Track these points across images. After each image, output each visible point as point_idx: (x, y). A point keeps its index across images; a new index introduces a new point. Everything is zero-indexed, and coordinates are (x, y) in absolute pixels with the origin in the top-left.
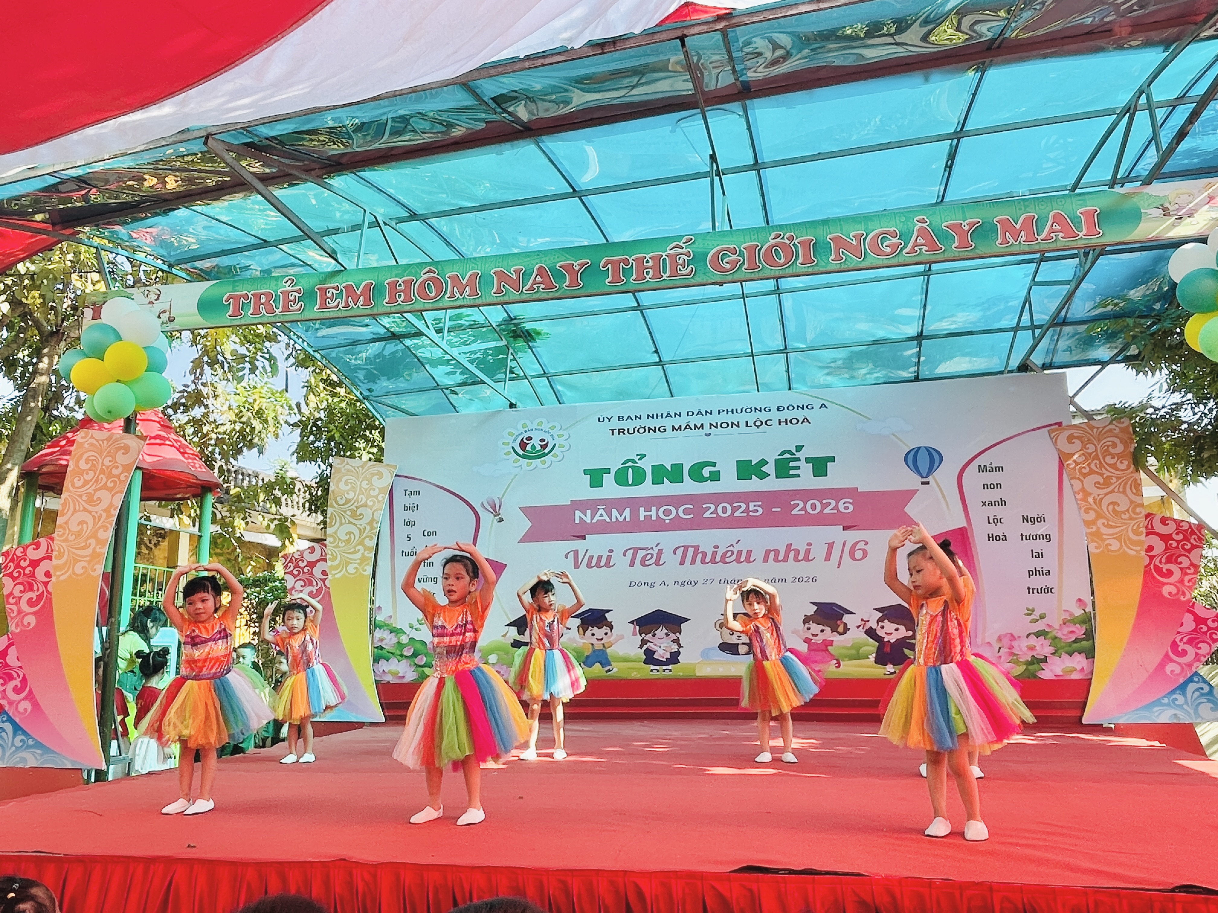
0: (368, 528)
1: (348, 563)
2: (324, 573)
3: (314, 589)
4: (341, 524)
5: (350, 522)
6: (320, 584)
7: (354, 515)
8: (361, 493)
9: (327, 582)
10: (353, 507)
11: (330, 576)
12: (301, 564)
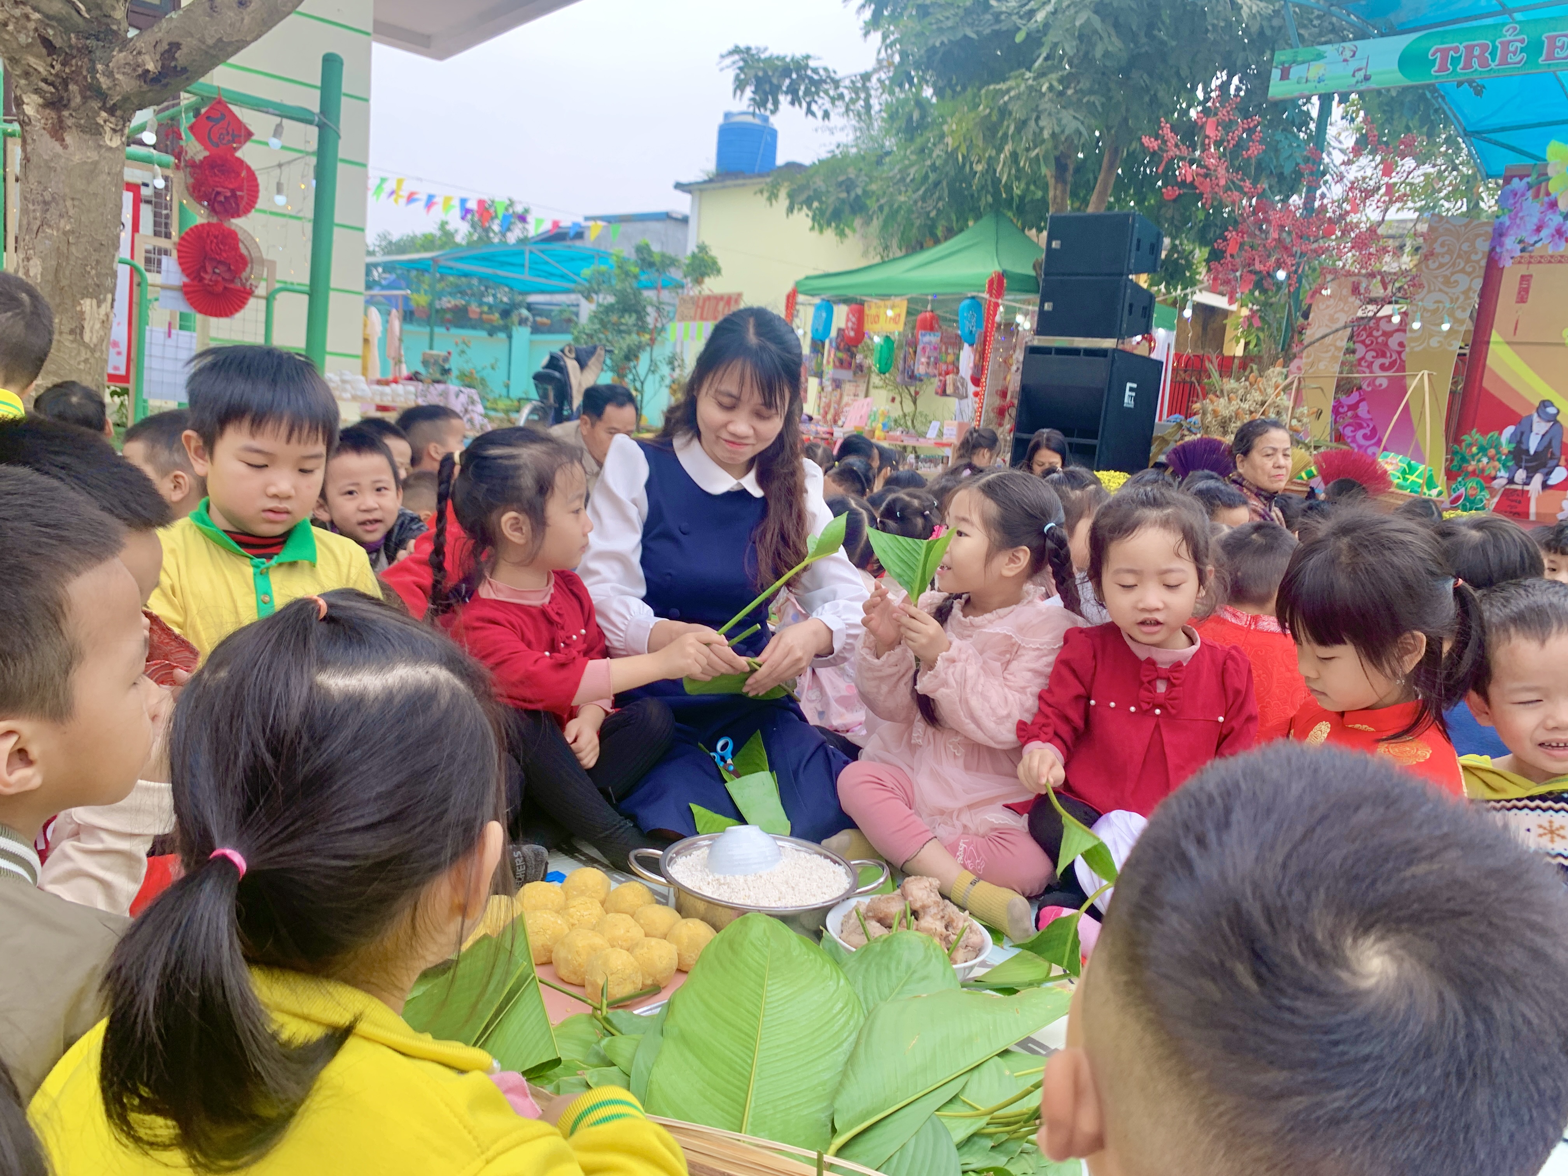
0: (1462, 298)
1: (1431, 336)
2: (1401, 345)
3: (1387, 361)
4: (1429, 292)
5: (1440, 290)
6: (1395, 356)
7: (1447, 282)
8: (1459, 256)
9: (1403, 356)
10: (1448, 273)
11: (1407, 349)
12: (1375, 333)
